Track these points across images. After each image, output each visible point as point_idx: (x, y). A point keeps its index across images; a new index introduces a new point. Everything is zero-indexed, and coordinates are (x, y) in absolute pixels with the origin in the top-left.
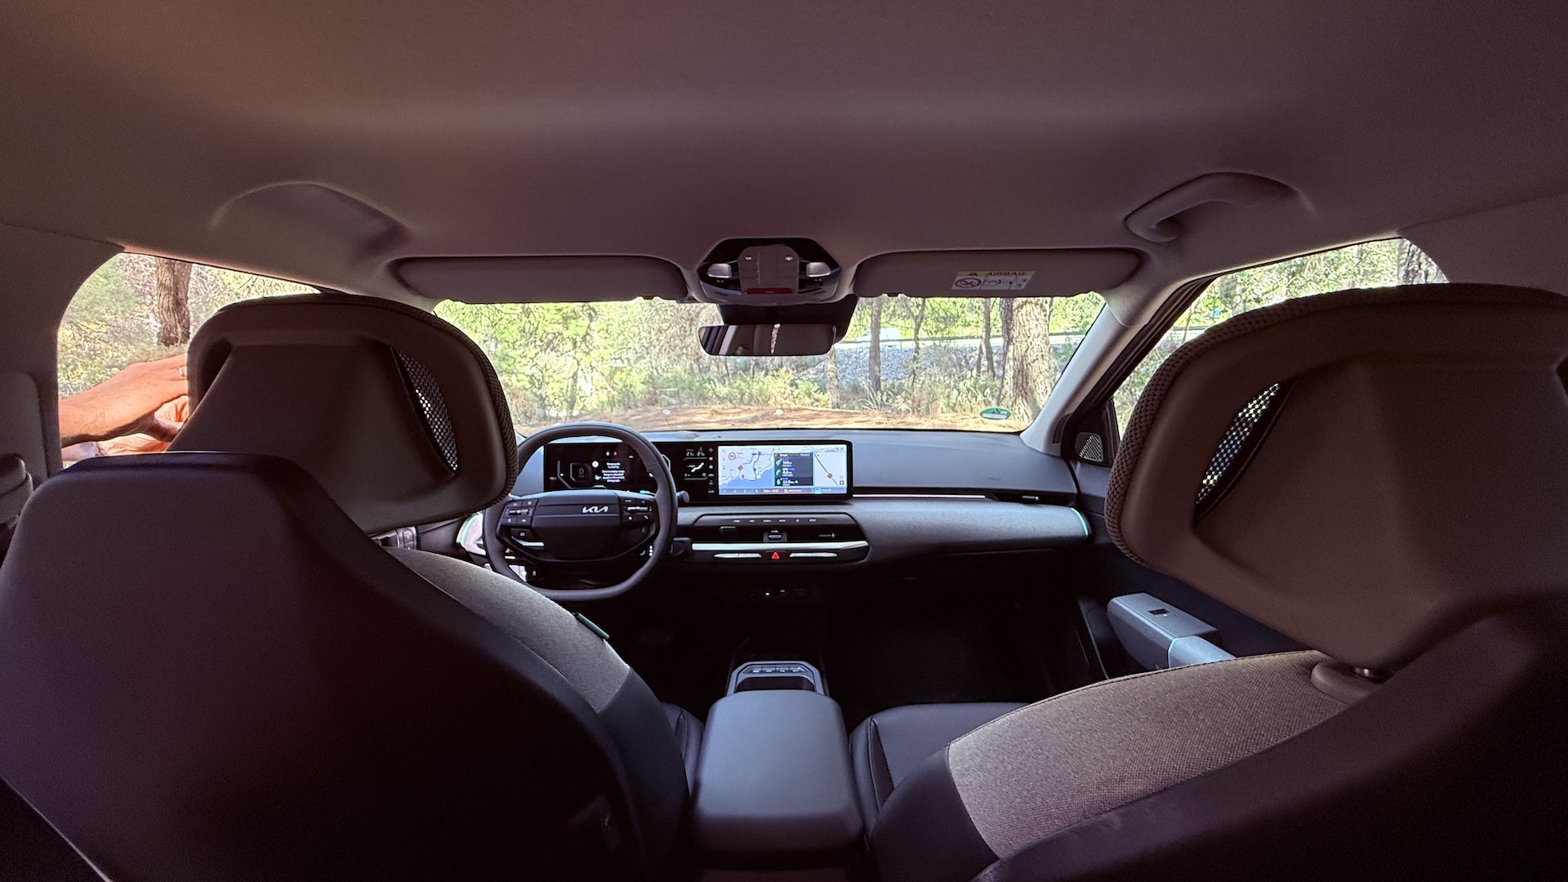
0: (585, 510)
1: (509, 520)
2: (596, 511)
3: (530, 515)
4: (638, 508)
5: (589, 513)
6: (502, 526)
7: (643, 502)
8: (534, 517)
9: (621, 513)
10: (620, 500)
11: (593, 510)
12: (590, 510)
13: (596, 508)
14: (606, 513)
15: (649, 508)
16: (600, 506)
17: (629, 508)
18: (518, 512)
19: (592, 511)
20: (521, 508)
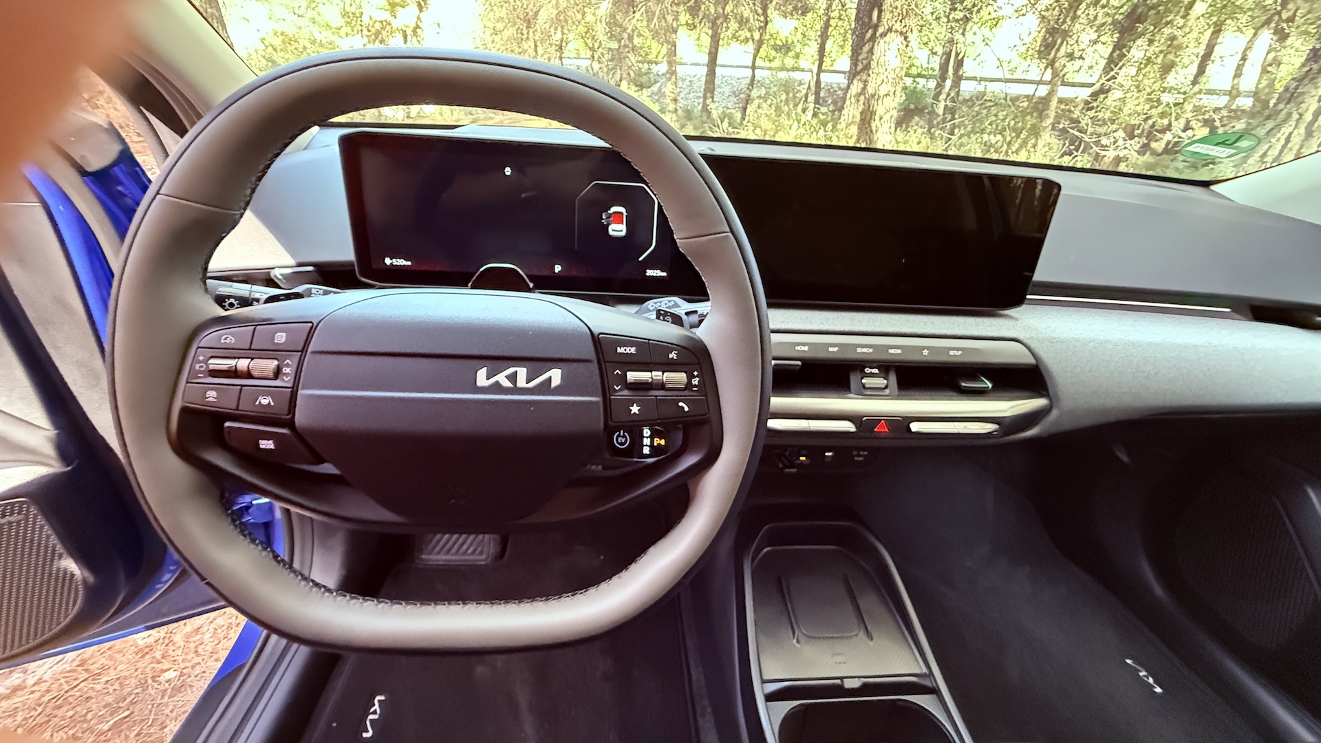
0: (482, 379)
1: (212, 395)
2: (522, 382)
3: (286, 381)
4: (657, 375)
5: (497, 388)
6: (185, 411)
7: (673, 355)
8: (302, 392)
9: (606, 392)
10: (601, 344)
11: (513, 377)
12: (502, 379)
13: (522, 372)
14: (558, 390)
15: (690, 377)
16: (537, 363)
17: (632, 376)
18: (243, 364)
19: (507, 384)
20: (251, 352)
